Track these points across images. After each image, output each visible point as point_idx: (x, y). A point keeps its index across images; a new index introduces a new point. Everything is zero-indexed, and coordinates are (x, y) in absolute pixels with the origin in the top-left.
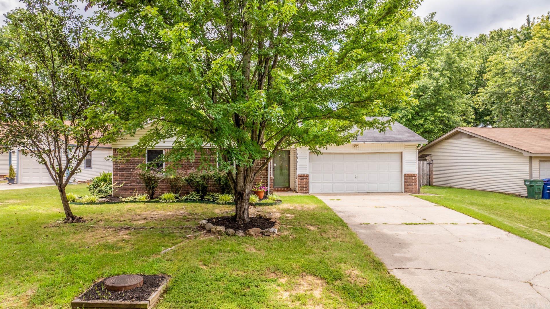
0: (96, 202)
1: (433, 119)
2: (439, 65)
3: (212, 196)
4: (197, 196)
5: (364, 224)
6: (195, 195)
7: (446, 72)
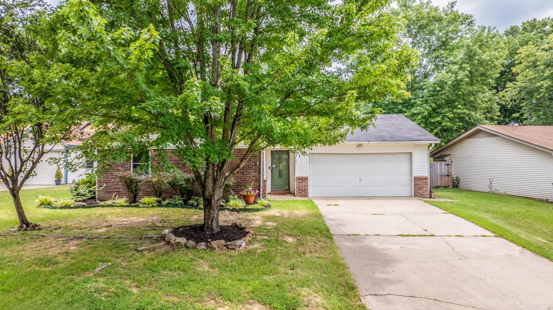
0: (71, 206)
1: (452, 115)
2: (458, 58)
3: (197, 200)
4: (180, 200)
5: (352, 235)
6: (178, 199)
7: (466, 65)
